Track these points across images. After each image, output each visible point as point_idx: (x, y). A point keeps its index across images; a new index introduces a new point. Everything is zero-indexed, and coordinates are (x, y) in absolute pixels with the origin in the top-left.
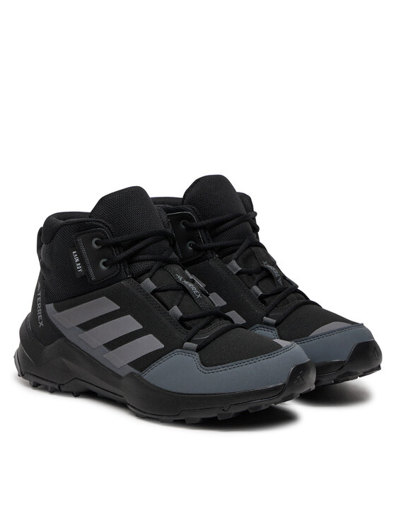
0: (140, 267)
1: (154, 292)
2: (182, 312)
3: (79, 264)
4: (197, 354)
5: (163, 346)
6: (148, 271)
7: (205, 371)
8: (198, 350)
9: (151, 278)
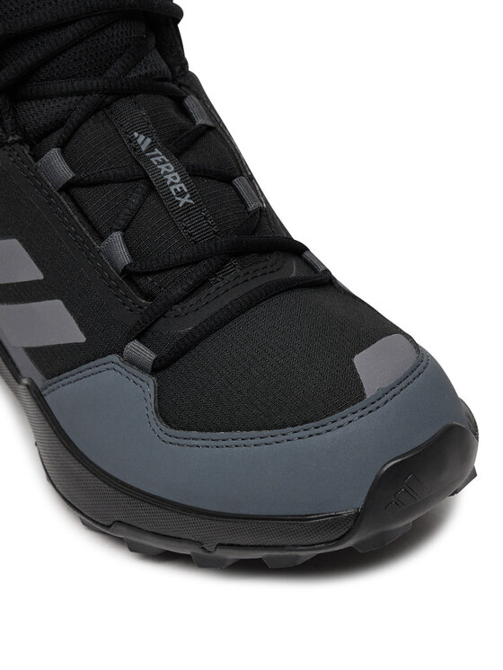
0: (38, 113)
1: (67, 188)
2: (130, 249)
4: (151, 381)
6: (59, 124)
7: (162, 435)
9: (63, 147)
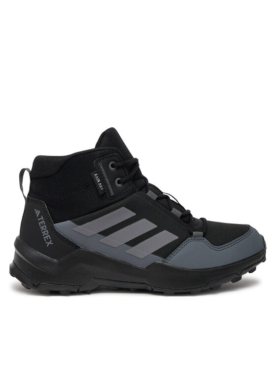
3: (100, 184)
4: (205, 238)
5: (178, 237)
7: (217, 249)
8: (204, 236)
